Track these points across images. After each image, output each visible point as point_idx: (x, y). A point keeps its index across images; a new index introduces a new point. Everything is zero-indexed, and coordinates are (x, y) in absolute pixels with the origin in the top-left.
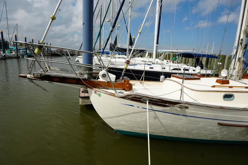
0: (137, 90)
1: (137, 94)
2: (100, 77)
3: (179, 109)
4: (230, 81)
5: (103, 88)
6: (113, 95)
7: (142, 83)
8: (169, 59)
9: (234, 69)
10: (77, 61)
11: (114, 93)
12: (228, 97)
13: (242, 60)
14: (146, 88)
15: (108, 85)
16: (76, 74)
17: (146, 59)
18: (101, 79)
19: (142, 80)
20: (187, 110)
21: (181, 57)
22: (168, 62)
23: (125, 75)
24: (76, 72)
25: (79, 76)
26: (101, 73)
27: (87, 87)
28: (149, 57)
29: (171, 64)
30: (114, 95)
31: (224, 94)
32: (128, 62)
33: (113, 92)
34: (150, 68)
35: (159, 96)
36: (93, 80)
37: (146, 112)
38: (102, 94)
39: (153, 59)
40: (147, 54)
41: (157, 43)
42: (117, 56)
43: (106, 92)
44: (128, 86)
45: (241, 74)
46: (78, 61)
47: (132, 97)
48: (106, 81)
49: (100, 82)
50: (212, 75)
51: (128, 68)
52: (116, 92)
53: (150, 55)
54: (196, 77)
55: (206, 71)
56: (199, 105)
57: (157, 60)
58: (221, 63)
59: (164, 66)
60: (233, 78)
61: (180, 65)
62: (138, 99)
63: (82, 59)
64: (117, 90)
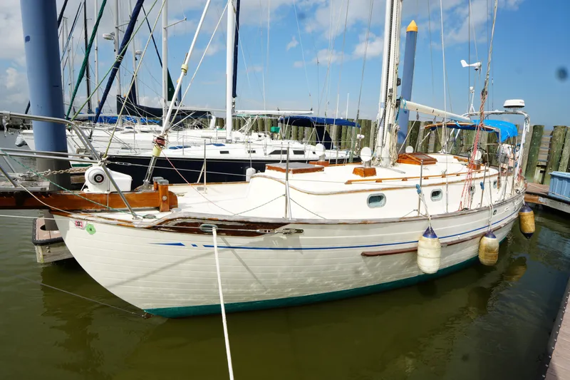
0: (190, 207)
1: (187, 215)
2: (87, 183)
3: (284, 237)
4: (377, 169)
5: (99, 210)
6: (127, 224)
7: (202, 189)
8: (263, 130)
9: (383, 145)
10: (20, 145)
11: (131, 220)
12: (375, 199)
13: (394, 128)
14: (211, 200)
15: (113, 201)
16: (13, 180)
17: (212, 132)
18: (91, 189)
19: (202, 181)
20: (300, 237)
21: (287, 125)
22: (260, 136)
23: (156, 173)
24: (11, 175)
25: (21, 187)
26: (90, 173)
27: (52, 212)
28: (217, 127)
29: (268, 140)
30: (129, 224)
31: (368, 195)
32: (161, 142)
33: (127, 216)
34: (222, 152)
35: (242, 215)
36: (68, 192)
37: (214, 253)
38: (96, 226)
39: (228, 132)
40: (213, 121)
41: (234, 95)
42: (138, 127)
43: (109, 219)
44: (165, 198)
45: (394, 155)
46: (23, 144)
47: (176, 225)
48: (106, 192)
49: (90, 195)
50: (348, 159)
51: (162, 155)
52: (135, 216)
53: (221, 123)
54: (316, 166)
55: (337, 153)
56: (322, 222)
57: (237, 134)
58: (363, 136)
59: (252, 147)
60: (383, 163)
61: (285, 142)
62: (191, 227)
63: (33, 137)
64: (137, 213)
